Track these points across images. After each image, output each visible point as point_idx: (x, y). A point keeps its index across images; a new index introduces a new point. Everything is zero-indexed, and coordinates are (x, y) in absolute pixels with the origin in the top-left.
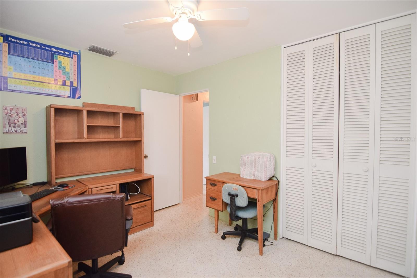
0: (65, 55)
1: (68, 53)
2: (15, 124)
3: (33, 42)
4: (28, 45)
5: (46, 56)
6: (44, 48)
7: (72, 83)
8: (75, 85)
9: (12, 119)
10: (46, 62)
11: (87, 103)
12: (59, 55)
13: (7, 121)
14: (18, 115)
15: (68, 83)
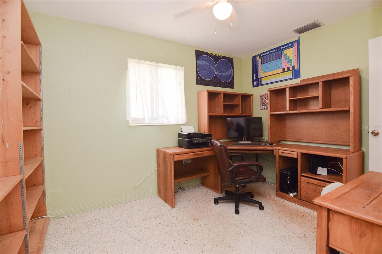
0: (289, 47)
1: (291, 45)
2: (264, 104)
3: (271, 50)
4: (270, 53)
5: (278, 56)
6: (277, 50)
7: (293, 67)
8: (296, 67)
9: (263, 101)
10: (278, 59)
11: (303, 80)
12: (285, 50)
13: (261, 103)
14: (265, 98)
15: (291, 69)
